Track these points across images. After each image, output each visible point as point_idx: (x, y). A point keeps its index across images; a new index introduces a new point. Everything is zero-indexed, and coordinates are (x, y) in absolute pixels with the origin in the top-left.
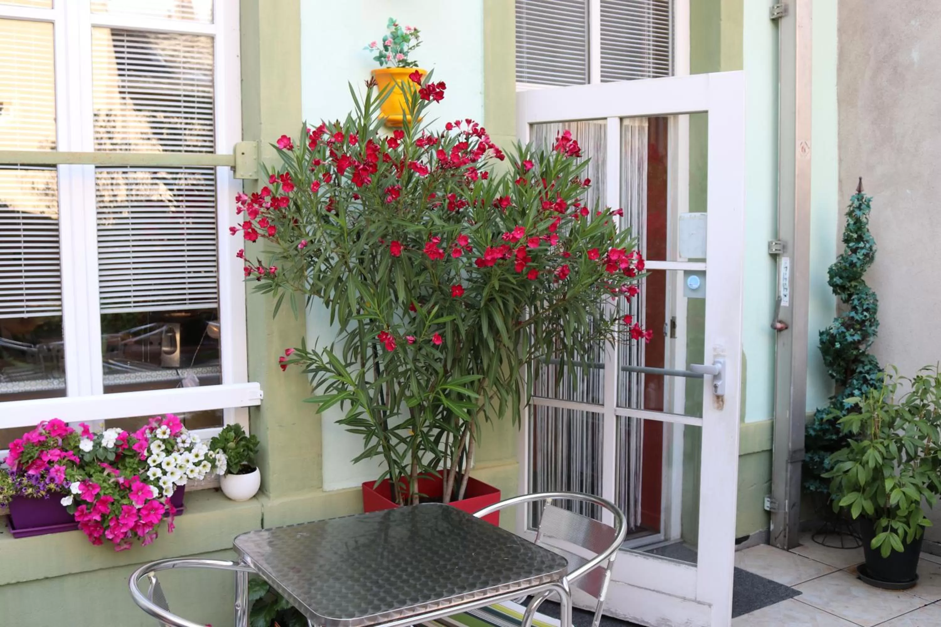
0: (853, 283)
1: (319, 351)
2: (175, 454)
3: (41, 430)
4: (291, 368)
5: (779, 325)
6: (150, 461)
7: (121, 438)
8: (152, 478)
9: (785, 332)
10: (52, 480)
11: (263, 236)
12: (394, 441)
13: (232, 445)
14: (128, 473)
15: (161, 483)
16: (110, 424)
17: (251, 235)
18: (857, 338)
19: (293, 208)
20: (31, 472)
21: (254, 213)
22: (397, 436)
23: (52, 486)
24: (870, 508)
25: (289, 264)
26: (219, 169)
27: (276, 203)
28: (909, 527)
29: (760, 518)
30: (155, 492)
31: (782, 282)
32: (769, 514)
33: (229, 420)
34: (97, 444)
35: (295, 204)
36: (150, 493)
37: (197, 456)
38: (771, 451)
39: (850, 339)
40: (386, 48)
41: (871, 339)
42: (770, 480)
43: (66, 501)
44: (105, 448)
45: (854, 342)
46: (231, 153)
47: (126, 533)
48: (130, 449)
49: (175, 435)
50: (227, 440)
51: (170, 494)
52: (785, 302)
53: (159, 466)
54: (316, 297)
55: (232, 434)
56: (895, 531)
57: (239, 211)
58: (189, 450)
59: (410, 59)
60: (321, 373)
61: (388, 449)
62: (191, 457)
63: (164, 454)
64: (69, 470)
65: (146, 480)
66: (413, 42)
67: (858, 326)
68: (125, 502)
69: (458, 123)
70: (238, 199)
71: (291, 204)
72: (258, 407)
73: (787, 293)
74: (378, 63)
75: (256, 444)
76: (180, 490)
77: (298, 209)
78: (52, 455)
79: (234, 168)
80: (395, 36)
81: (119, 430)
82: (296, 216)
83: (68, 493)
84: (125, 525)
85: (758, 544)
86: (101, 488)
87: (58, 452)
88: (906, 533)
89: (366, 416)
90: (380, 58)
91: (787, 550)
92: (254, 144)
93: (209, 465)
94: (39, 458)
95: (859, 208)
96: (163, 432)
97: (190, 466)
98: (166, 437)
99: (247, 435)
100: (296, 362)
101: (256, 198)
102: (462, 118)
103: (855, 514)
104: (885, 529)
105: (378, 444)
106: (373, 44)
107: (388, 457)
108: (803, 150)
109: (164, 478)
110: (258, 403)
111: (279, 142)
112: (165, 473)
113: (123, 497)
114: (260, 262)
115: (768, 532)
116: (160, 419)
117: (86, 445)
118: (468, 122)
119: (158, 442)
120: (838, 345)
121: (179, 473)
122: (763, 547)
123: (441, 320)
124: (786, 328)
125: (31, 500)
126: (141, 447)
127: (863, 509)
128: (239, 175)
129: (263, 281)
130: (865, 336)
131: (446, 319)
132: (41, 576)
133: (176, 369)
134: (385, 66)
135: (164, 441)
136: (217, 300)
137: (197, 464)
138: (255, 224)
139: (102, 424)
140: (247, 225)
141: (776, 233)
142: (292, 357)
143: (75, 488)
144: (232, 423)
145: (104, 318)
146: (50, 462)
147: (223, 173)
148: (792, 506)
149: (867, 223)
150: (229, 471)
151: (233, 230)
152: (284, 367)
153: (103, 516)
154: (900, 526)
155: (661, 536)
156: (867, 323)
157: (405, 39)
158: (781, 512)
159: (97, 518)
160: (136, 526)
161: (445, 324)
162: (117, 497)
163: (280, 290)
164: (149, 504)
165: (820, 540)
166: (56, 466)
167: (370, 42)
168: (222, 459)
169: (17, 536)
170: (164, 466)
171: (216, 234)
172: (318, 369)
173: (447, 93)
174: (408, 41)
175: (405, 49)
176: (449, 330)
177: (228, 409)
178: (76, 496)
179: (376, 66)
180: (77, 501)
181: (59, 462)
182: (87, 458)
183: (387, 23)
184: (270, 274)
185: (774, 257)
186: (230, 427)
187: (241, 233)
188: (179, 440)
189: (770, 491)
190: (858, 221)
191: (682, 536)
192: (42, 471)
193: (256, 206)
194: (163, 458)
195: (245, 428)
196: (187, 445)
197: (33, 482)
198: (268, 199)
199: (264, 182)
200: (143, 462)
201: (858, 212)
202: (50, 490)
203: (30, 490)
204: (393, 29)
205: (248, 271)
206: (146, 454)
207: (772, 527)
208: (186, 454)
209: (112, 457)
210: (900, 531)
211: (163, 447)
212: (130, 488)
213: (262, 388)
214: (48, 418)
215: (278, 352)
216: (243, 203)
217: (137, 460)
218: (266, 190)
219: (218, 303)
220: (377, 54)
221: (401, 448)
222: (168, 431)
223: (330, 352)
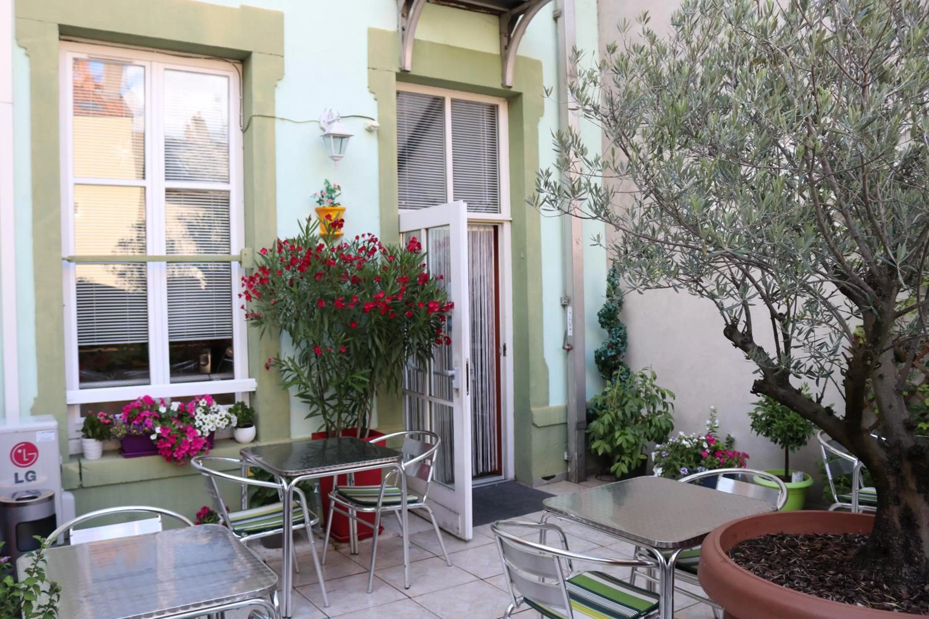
0: (612, 321)
1: (287, 360)
2: (209, 415)
3: (139, 402)
4: (271, 368)
5: (567, 347)
6: (196, 418)
7: (180, 406)
8: (197, 426)
9: (571, 352)
10: (146, 425)
11: (254, 298)
12: (327, 408)
13: (240, 411)
14: (184, 424)
15: (202, 429)
16: (174, 399)
17: (249, 298)
18: (613, 353)
19: (271, 284)
20: (135, 422)
21: (250, 286)
22: (329, 405)
23: (146, 429)
24: (608, 448)
25: (268, 313)
26: (233, 263)
27: (262, 280)
28: (633, 460)
29: (562, 464)
30: (199, 433)
31: (568, 321)
32: (567, 461)
33: (238, 399)
34: (168, 410)
35: (272, 281)
36: (196, 433)
37: (221, 416)
38: (566, 423)
39: (609, 354)
40: (323, 196)
41: (624, 354)
42: (567, 442)
43: (153, 437)
44: (173, 411)
45: (612, 356)
46: (239, 254)
47: (183, 454)
48: (186, 412)
49: (209, 405)
50: (237, 409)
51: (207, 435)
52: (570, 333)
53: (201, 420)
54: (284, 331)
55: (240, 406)
56: (623, 462)
57: (243, 285)
58: (216, 413)
59: (336, 202)
60: (287, 372)
61: (324, 413)
62: (218, 416)
63: (203, 415)
64: (154, 422)
65: (195, 427)
66: (338, 192)
67: (614, 347)
68: (184, 438)
69: (363, 235)
70: (243, 279)
71: (270, 281)
72: (254, 392)
73: (571, 327)
74: (318, 204)
75: (253, 411)
76: (212, 433)
77: (274, 284)
78: (146, 413)
79: (240, 262)
80: (328, 189)
81: (179, 403)
82: (273, 288)
83: (154, 432)
84: (184, 449)
85: (561, 481)
86: (172, 431)
87: (148, 412)
88: (630, 464)
89: (311, 393)
90: (320, 202)
91: (578, 483)
92: (251, 249)
93: (228, 421)
94: (139, 415)
95: (613, 276)
96: (203, 403)
97: (218, 421)
98: (205, 405)
99: (248, 407)
100: (273, 365)
101: (252, 279)
102: (366, 233)
103: (600, 452)
104: (618, 461)
105: (318, 410)
106: (316, 194)
107: (324, 417)
108: (577, 243)
109: (203, 427)
110: (254, 390)
111: (261, 251)
112: (204, 424)
113: (182, 436)
114: (252, 311)
115: (567, 474)
116: (202, 397)
117: (163, 410)
118: (369, 234)
119: (200, 408)
120: (603, 358)
121: (211, 424)
122: (564, 482)
123: (347, 340)
124: (572, 349)
125: (135, 436)
126: (191, 411)
127: (605, 449)
128: (243, 265)
129: (254, 321)
130: (619, 353)
131: (350, 339)
132: (139, 479)
133: (209, 374)
134: (322, 206)
135: (204, 407)
136: (231, 334)
137: (221, 420)
138: (250, 292)
139: (169, 400)
140: (246, 292)
141: (565, 291)
142: (272, 363)
143: (158, 430)
144: (240, 401)
145: (171, 344)
146: (145, 417)
147: (235, 265)
148: (579, 456)
149: (619, 285)
150: (238, 426)
151: (240, 296)
152: (267, 368)
153: (172, 445)
154: (627, 459)
155: (502, 477)
156: (620, 345)
157: (333, 191)
158: (573, 460)
159: (170, 445)
160: (190, 450)
161: (349, 341)
162: (179, 436)
163: (263, 326)
164: (197, 439)
165: (599, 477)
166: (148, 419)
167: (314, 193)
168: (234, 419)
169: (126, 457)
170: (204, 420)
171: (231, 298)
172: (285, 371)
173: (345, 224)
174: (335, 192)
175: (333, 196)
176: (352, 346)
177: (238, 393)
178: (158, 434)
179: (318, 205)
180: (159, 437)
181: (149, 417)
182: (163, 416)
183: (324, 181)
184: (258, 317)
185: (564, 306)
186: (239, 403)
187: (244, 297)
188: (211, 408)
189: (567, 449)
190: (613, 284)
191: (515, 477)
192: (141, 421)
193: (252, 283)
194: (203, 416)
195: (247, 404)
196: (216, 410)
197: (136, 427)
198: (258, 279)
199: (256, 270)
200: (193, 419)
201: (612, 279)
202: (144, 432)
203: (135, 431)
204: (327, 185)
205: (247, 316)
206: (194, 414)
207: (569, 470)
208: (216, 415)
209: (176, 416)
210: (627, 462)
211: (203, 411)
212: (186, 431)
213: (256, 381)
214: (142, 396)
215: (264, 360)
216: (245, 281)
217: (189, 417)
218: (257, 275)
219: (232, 335)
220: (317, 199)
221: (331, 411)
222: (206, 402)
223: (292, 361)
